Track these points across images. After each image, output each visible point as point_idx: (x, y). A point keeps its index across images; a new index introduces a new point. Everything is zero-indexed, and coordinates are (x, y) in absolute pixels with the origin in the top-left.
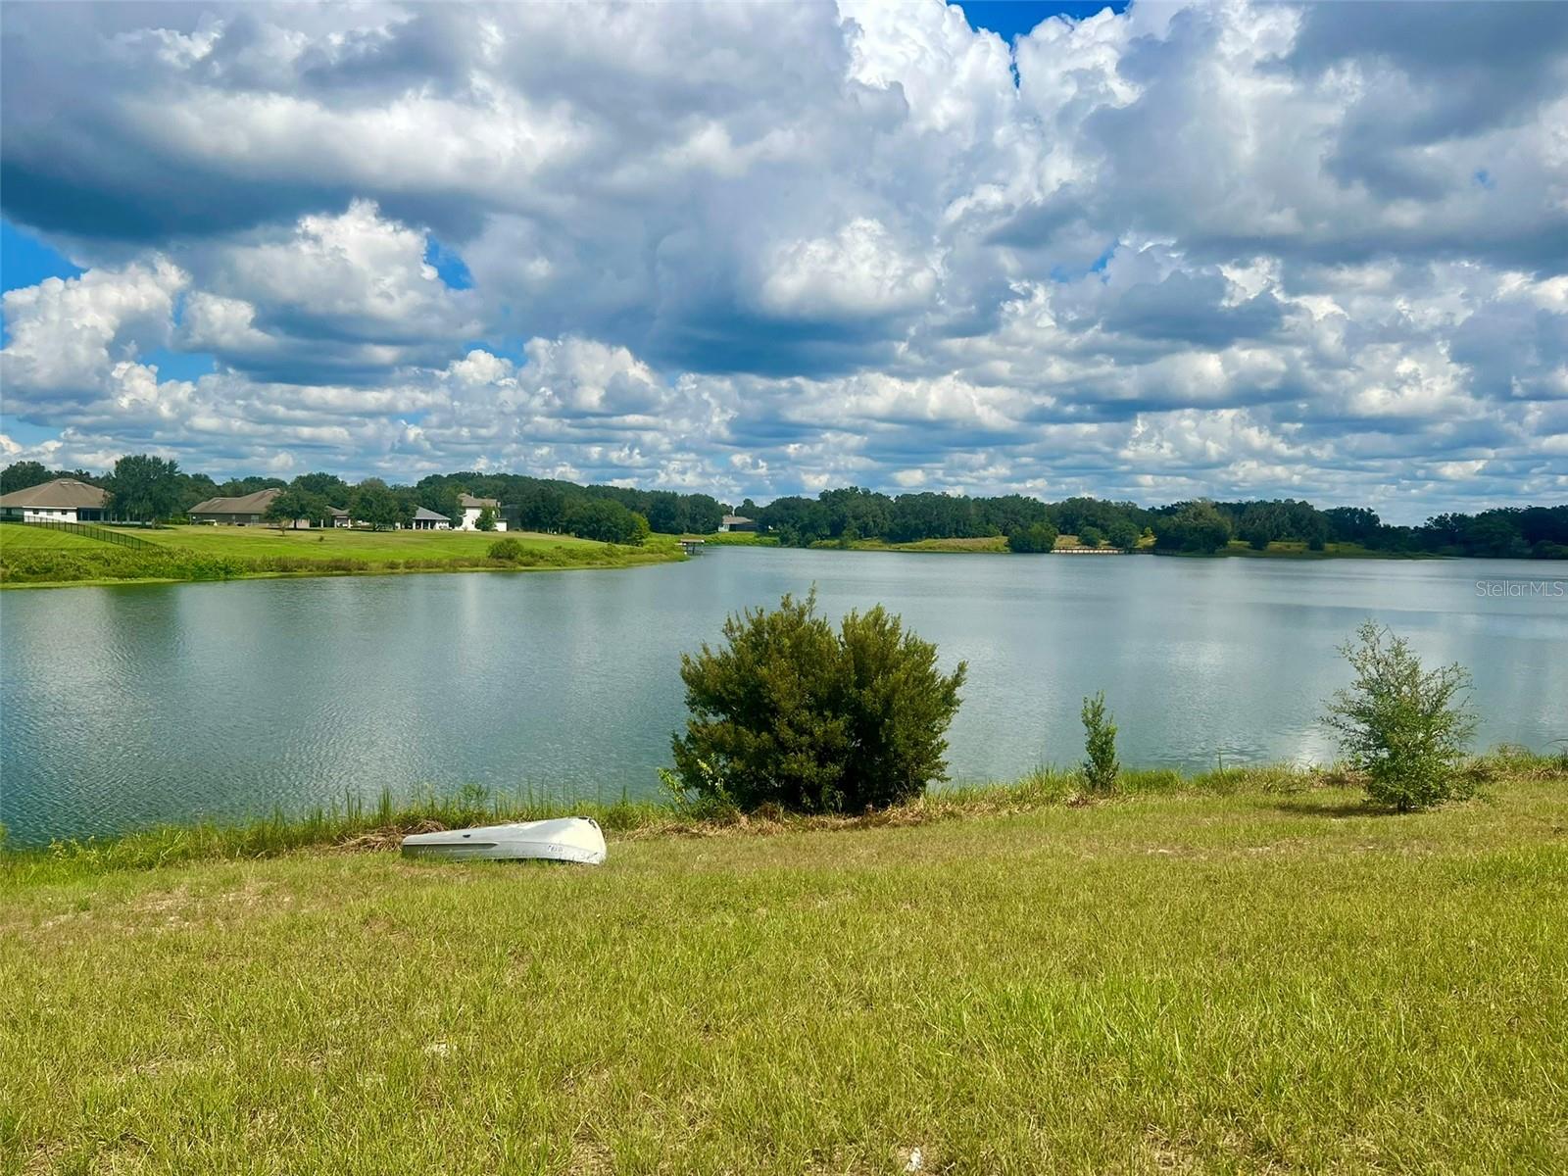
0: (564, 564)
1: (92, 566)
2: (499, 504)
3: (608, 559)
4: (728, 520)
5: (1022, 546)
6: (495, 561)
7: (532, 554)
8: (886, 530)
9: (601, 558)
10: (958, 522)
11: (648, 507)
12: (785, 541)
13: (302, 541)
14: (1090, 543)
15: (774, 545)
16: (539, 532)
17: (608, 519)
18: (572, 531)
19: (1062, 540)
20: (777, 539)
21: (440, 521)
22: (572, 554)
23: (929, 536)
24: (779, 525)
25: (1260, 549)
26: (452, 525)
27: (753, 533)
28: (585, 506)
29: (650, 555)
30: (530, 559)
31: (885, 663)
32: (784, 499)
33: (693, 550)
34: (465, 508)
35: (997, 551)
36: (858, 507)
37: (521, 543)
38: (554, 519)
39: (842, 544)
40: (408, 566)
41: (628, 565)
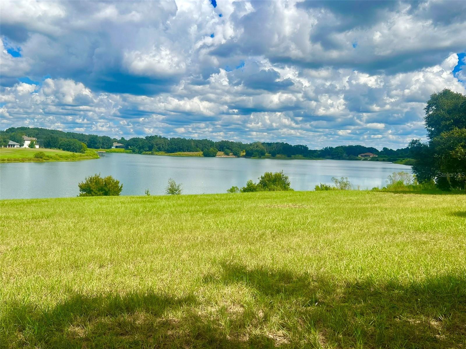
0: (58, 160)
2: (36, 139)
3: (73, 158)
4: (115, 144)
5: (207, 155)
6: (36, 159)
7: (48, 157)
8: (166, 149)
9: (70, 158)
10: (188, 147)
11: (87, 139)
12: (134, 152)
14: (227, 154)
15: (130, 153)
16: (50, 149)
17: (73, 145)
18: (61, 148)
19: (219, 153)
20: (131, 151)
21: (16, 145)
22: (61, 157)
23: (179, 151)
24: (132, 146)
25: (274, 157)
26: (20, 146)
27: (124, 149)
28: (66, 140)
29: (87, 157)
30: (47, 158)
32: (134, 138)
33: (102, 155)
34: (25, 140)
35: (200, 156)
36: (157, 141)
37: (45, 153)
38: (55, 145)
39: (152, 153)
40: (9, 160)
41: (79, 160)
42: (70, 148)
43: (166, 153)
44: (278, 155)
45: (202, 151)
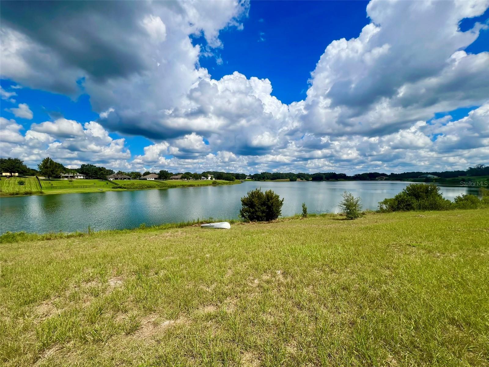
1: (156, 186)
4: (247, 177)
5: (292, 180)
7: (218, 183)
8: (271, 178)
9: (228, 183)
10: (282, 177)
11: (235, 176)
12: (256, 180)
13: (186, 182)
14: (302, 180)
15: (254, 181)
16: (219, 180)
17: (229, 177)
18: (224, 179)
19: (298, 179)
22: (224, 183)
23: (278, 179)
29: (236, 183)
31: (272, 198)
32: (255, 174)
33: (242, 182)
35: (288, 181)
36: (267, 175)
37: (217, 181)
38: (221, 178)
39: (264, 180)
40: (201, 185)
41: (232, 184)
42: (228, 179)
43: (271, 180)
45: (289, 179)
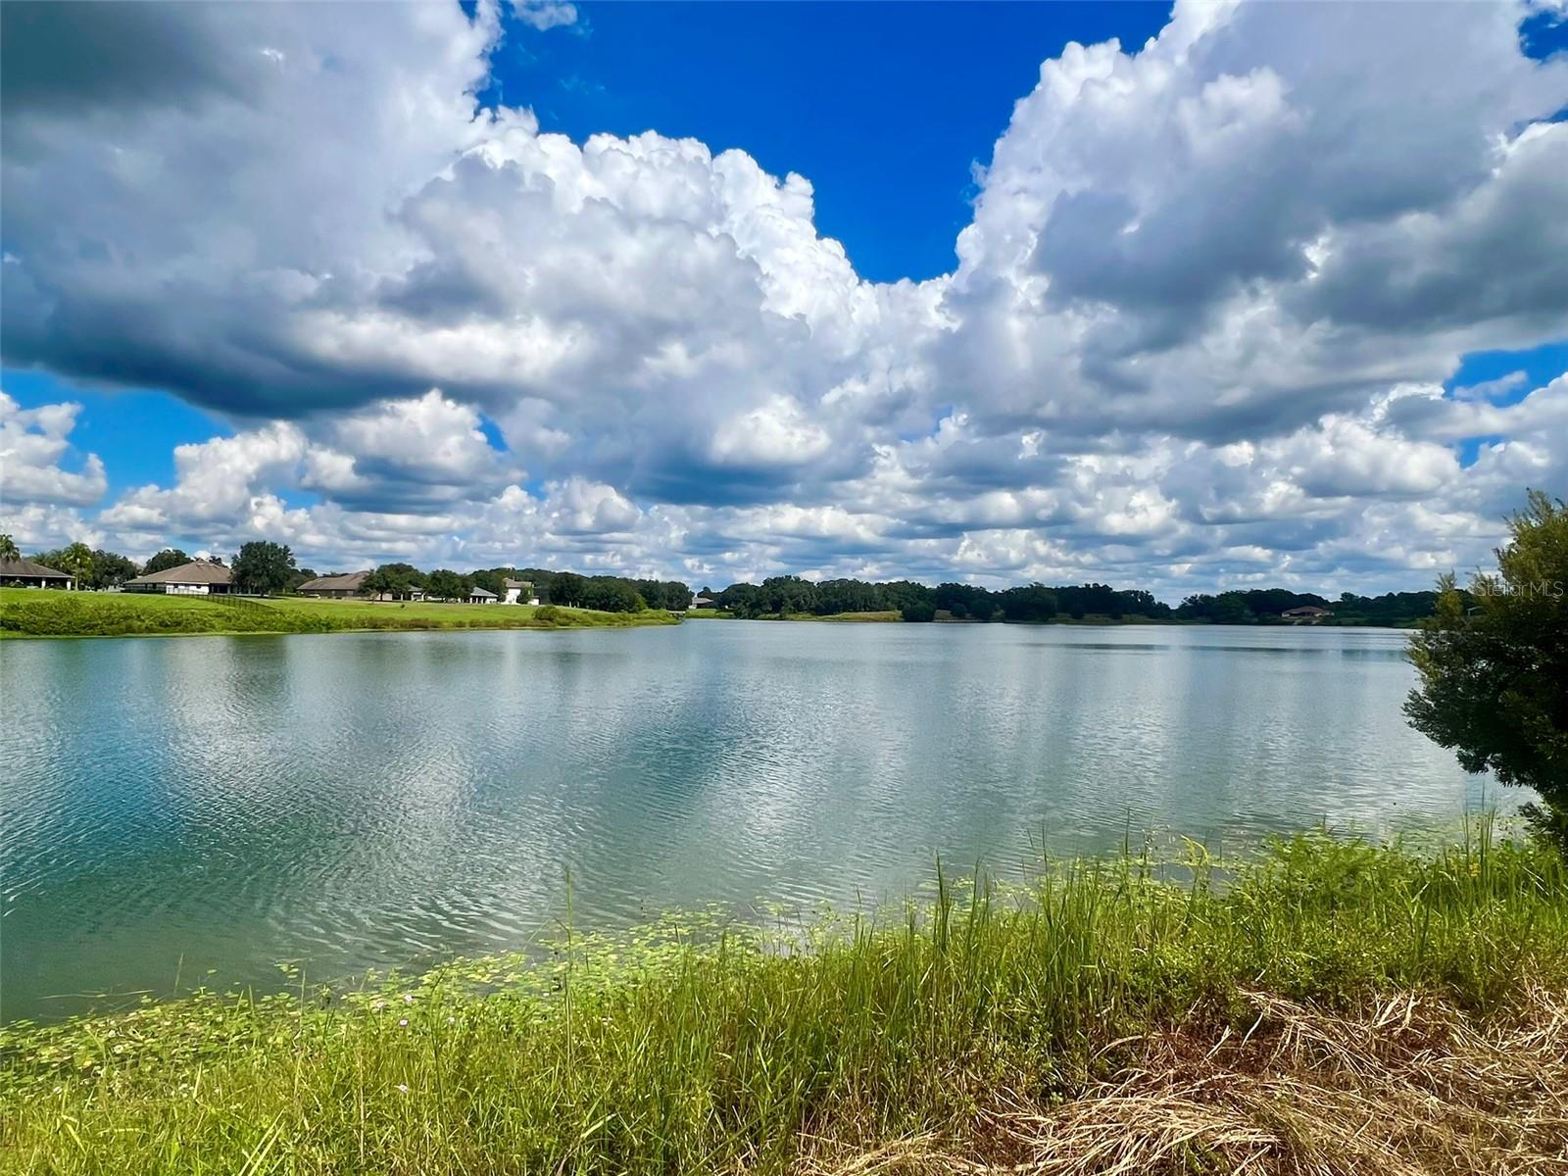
2: (532, 586)
4: (695, 600)
5: (911, 617)
6: (539, 622)
7: (562, 618)
10: (866, 601)
12: (738, 615)
13: (385, 606)
15: (730, 618)
17: (615, 596)
18: (588, 604)
19: (940, 613)
21: (490, 598)
22: (596, 618)
24: (733, 604)
26: (499, 600)
27: (714, 610)
28: (598, 586)
30: (565, 620)
34: (508, 588)
35: (895, 621)
36: (791, 590)
37: (554, 612)
39: (781, 616)
42: (609, 604)
43: (813, 615)
44: (1087, 616)
45: (898, 609)
